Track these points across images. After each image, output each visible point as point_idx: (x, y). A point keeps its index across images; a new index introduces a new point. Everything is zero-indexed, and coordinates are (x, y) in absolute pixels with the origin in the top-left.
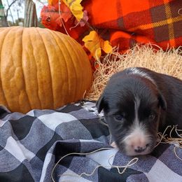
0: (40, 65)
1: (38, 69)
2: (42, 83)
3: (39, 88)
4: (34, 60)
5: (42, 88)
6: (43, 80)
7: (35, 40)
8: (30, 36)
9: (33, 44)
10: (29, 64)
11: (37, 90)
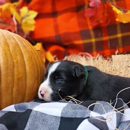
0: (17, 62)
1: (16, 65)
2: (18, 79)
3: (15, 84)
4: (12, 56)
5: (18, 84)
6: (20, 76)
7: (10, 39)
8: (3, 35)
9: (8, 42)
10: (7, 61)
11: (13, 87)
